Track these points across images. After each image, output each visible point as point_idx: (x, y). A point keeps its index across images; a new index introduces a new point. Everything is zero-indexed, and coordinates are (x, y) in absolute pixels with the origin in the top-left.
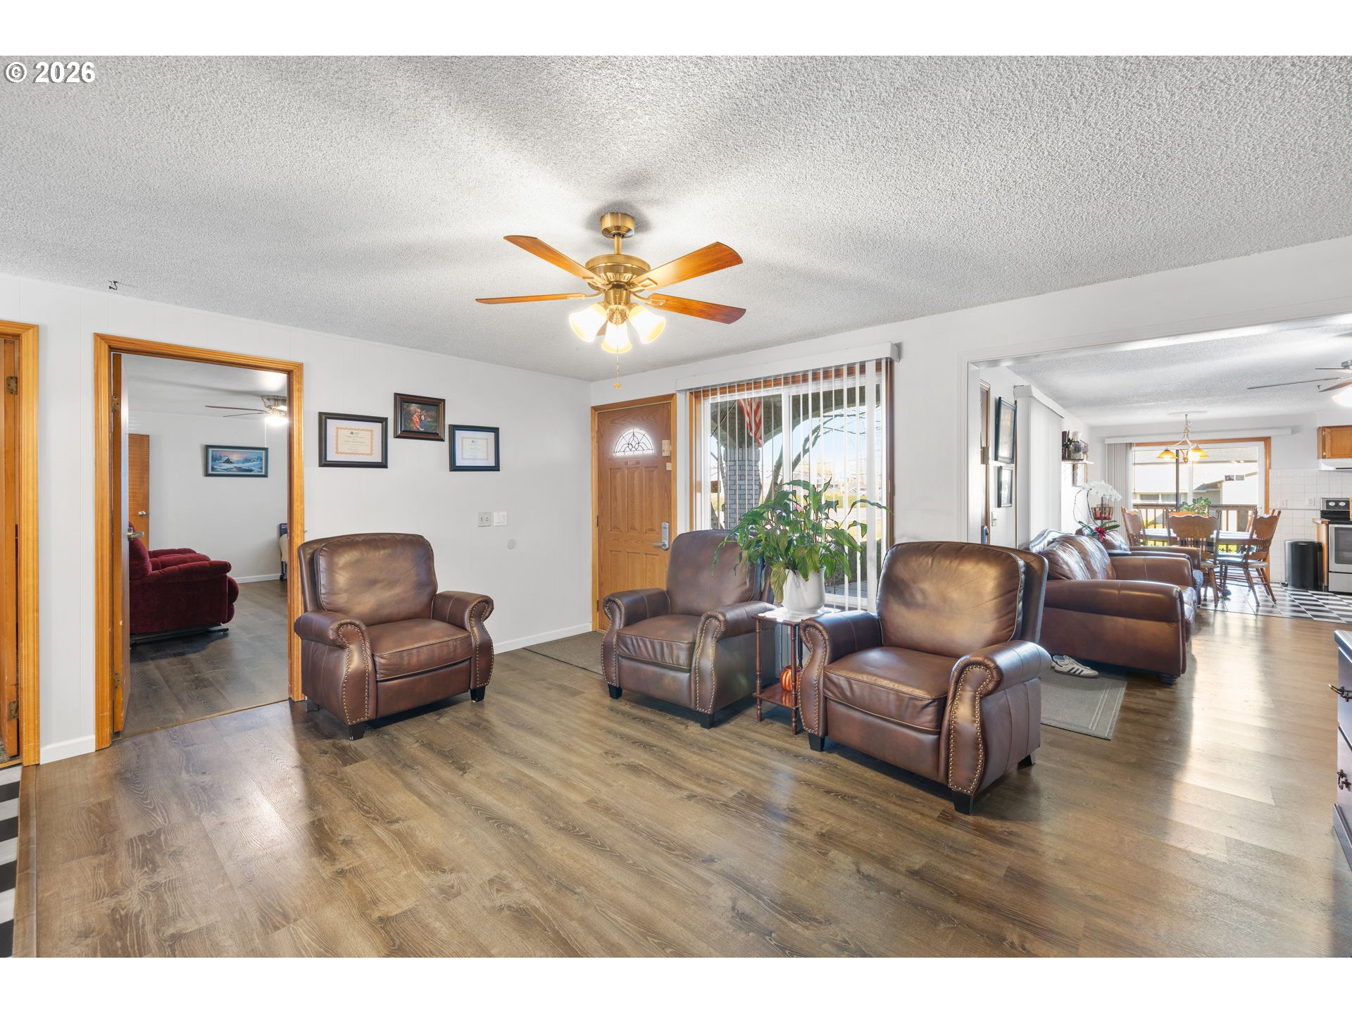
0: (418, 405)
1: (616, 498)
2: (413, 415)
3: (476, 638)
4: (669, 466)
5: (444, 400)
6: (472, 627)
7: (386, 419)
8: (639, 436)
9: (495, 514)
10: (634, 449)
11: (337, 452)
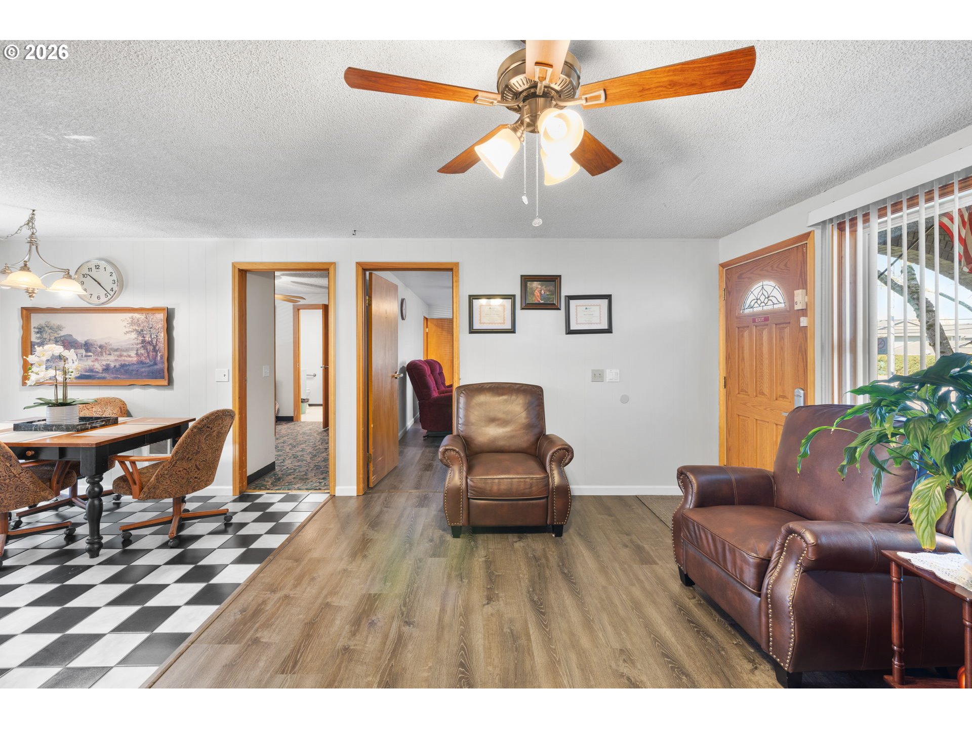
0: (539, 282)
1: (743, 359)
2: (535, 291)
3: (556, 479)
4: (804, 322)
5: (560, 276)
6: (551, 470)
7: (514, 296)
8: (769, 289)
9: (608, 371)
10: (763, 304)
11: (480, 323)
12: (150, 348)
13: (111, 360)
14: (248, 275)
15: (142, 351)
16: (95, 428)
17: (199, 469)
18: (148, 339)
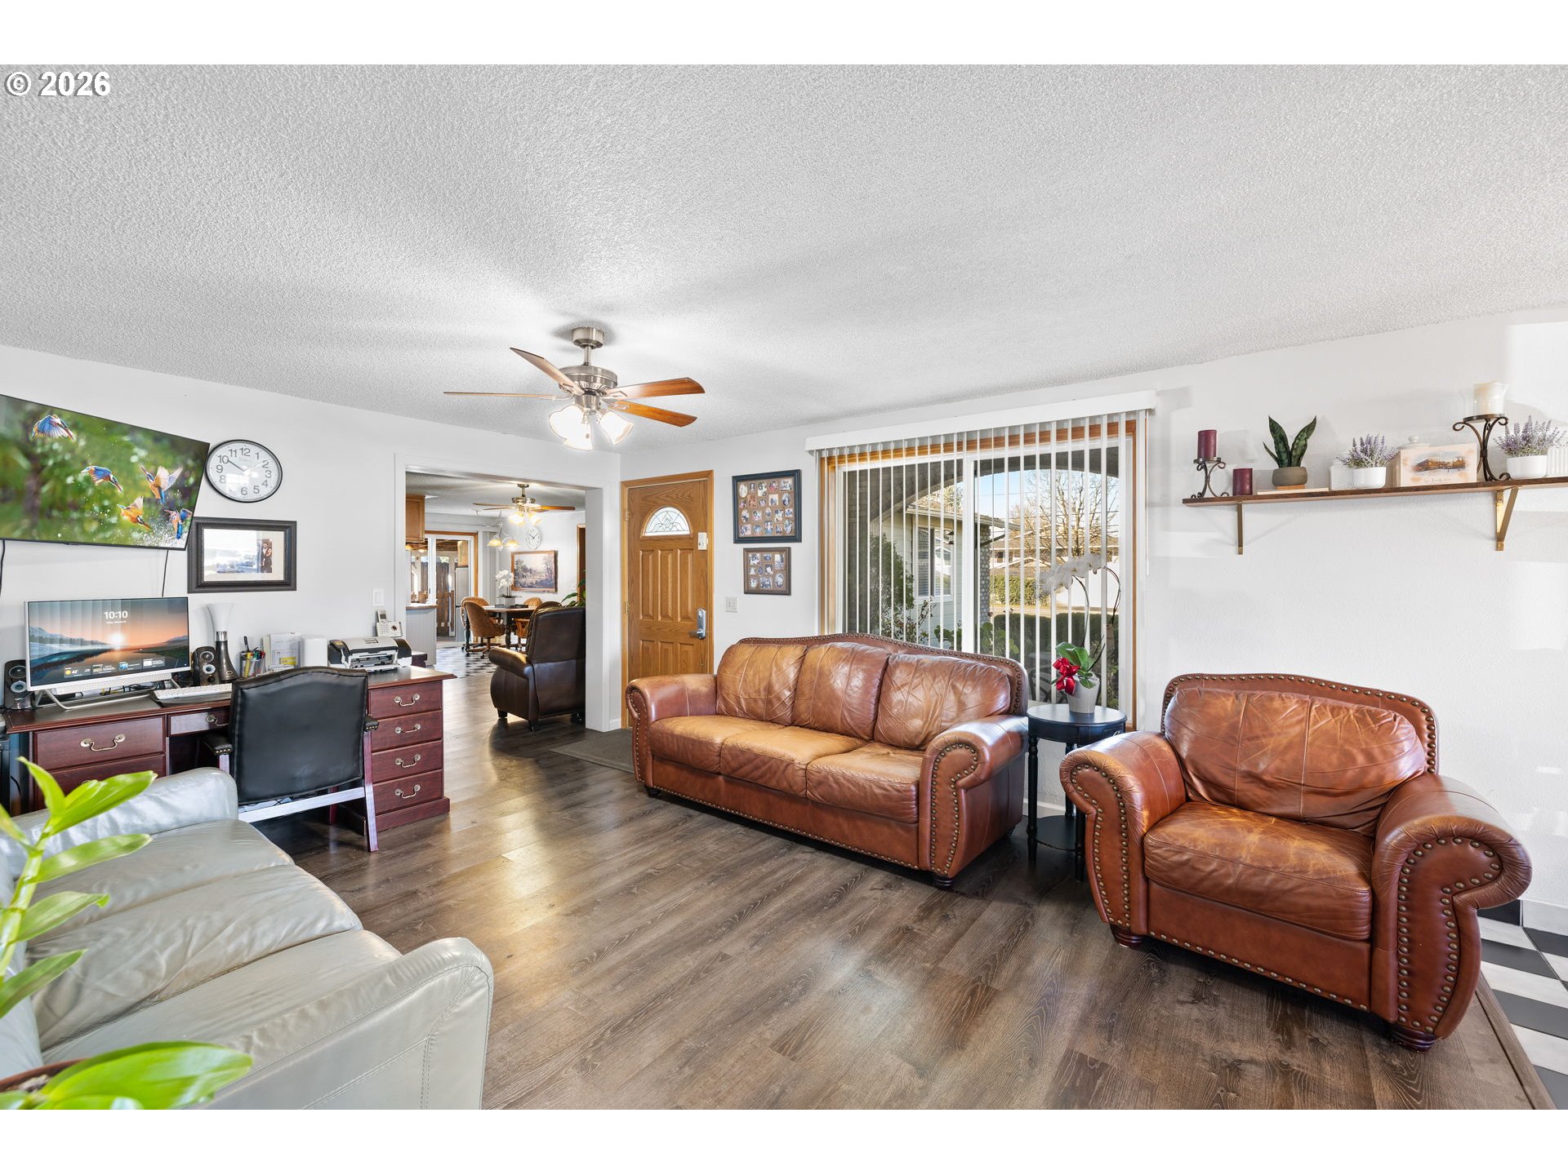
12: (549, 571)
13: (537, 578)
15: (547, 574)
18: (549, 567)
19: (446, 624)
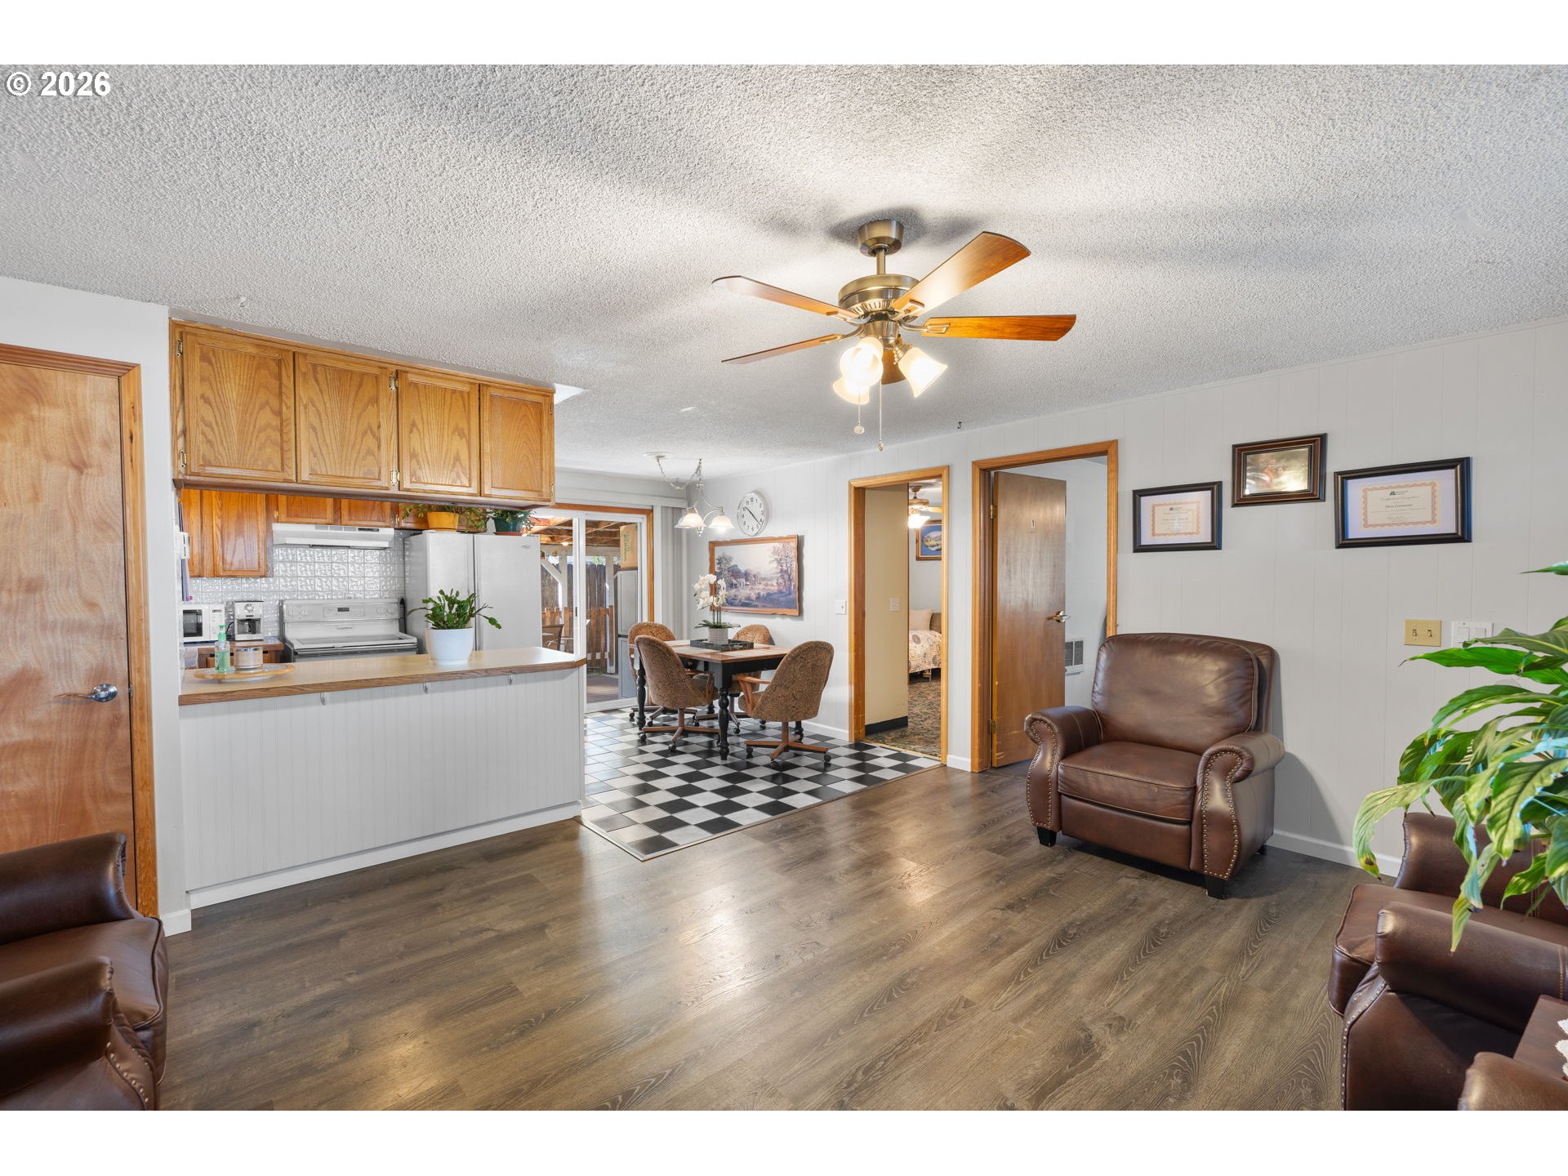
0: (1272, 454)
2: (1262, 471)
5: (1324, 436)
6: (1205, 783)
7: (1218, 484)
11: (1154, 535)
12: (786, 577)
13: (760, 589)
14: (867, 491)
15: (781, 581)
16: (735, 650)
17: (796, 699)
18: (785, 568)
19: (603, 655)
